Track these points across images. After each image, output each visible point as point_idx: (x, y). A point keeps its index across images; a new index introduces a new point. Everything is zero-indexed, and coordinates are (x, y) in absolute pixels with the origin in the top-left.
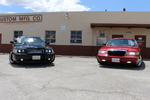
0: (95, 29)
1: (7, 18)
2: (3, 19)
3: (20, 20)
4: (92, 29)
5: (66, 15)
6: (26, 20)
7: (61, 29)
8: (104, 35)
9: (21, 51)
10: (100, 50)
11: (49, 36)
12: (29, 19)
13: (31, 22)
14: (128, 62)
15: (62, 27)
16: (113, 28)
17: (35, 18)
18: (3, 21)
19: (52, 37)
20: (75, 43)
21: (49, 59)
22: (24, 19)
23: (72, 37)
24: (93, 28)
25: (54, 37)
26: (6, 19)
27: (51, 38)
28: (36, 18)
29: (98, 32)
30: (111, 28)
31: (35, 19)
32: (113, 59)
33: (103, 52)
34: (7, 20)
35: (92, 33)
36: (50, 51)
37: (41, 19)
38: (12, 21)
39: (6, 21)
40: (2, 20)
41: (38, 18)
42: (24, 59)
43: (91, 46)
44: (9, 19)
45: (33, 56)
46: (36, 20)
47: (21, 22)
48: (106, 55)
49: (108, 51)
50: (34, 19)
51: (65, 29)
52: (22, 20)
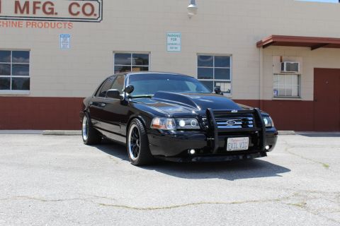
5: (191, 6)
6: (40, 13)
7: (169, 49)
12: (52, 9)
13: (62, 19)
15: (169, 40)
17: (75, 9)
21: (267, 147)
28: (80, 9)
31: (78, 13)
37: (96, 11)
41: (88, 10)
45: (229, 140)
51: (179, 49)
52: (28, 12)
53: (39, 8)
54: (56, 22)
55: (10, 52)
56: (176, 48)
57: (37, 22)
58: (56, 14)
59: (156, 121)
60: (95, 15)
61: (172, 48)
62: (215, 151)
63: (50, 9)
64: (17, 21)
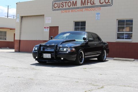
1: (66, 3)
2: (61, 5)
3: (81, 5)
11: (123, 28)
13: (97, 6)
18: (61, 8)
19: (128, 29)
22: (88, 2)
25: (131, 30)
26: (64, 4)
27: (126, 31)
28: (104, 1)
34: (66, 7)
38: (71, 7)
39: (64, 7)
40: (59, 6)
44: (68, 4)
45: (44, 54)
46: (104, 4)
47: (83, 8)
50: (101, 2)
52: (85, 5)
53: (89, 2)
54: (95, 8)
55: (80, 22)
57: (88, 8)
58: (95, 4)
60: (110, 3)
63: (93, 2)
64: (82, 9)
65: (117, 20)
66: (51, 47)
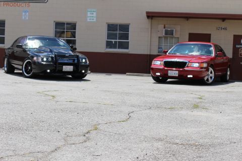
0: (155, 21)
4: (150, 20)
7: (89, 20)
8: (173, 34)
9: (47, 59)
10: (155, 59)
11: (63, 33)
14: (189, 76)
15: (89, 14)
16: (191, 20)
19: (69, 34)
20: (115, 47)
21: (83, 71)
23: (109, 36)
24: (152, 19)
25: (73, 35)
27: (67, 36)
29: (161, 27)
30: (187, 20)
32: (169, 72)
33: (158, 63)
35: (150, 29)
36: (84, 61)
42: (51, 70)
43: (147, 55)
45: (64, 67)
48: (162, 67)
49: (165, 62)
51: (95, 20)
56: (93, 19)
59: (35, 58)
61: (90, 19)
62: (57, 70)
65: (54, 21)
66: (71, 56)
